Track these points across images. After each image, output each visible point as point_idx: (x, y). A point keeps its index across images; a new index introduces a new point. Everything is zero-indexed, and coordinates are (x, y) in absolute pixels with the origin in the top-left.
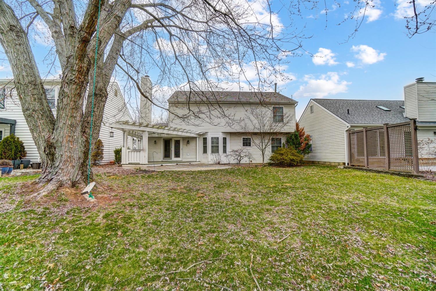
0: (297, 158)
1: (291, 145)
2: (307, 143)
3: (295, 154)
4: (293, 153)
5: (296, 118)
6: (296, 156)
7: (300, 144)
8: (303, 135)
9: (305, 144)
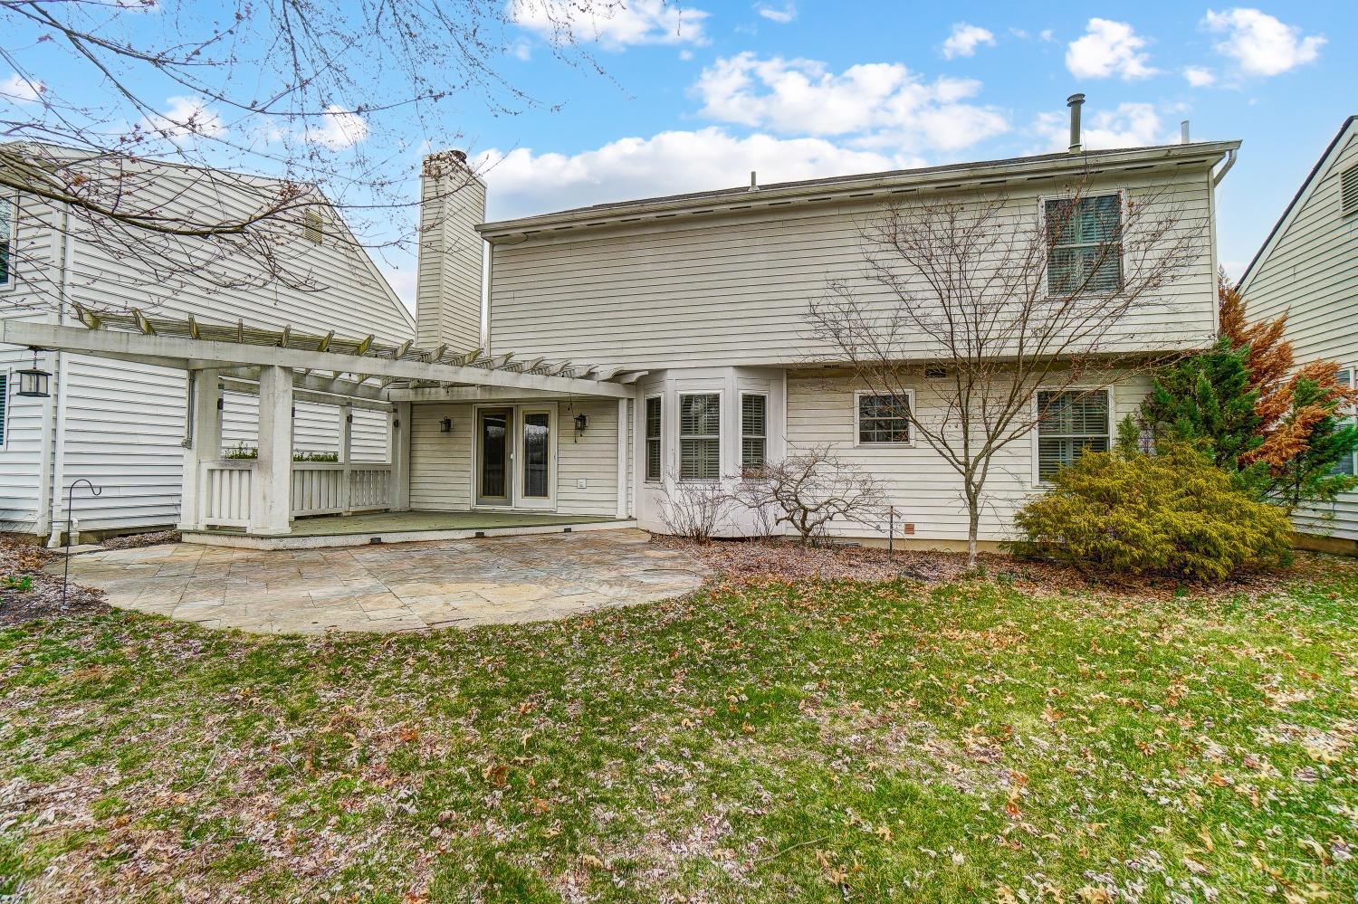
0: (1234, 530)
1: (1181, 435)
2: (1325, 419)
3: (1221, 496)
4: (1197, 492)
5: (1221, 259)
6: (1223, 509)
7: (1252, 424)
8: (1276, 370)
9: (1306, 425)
